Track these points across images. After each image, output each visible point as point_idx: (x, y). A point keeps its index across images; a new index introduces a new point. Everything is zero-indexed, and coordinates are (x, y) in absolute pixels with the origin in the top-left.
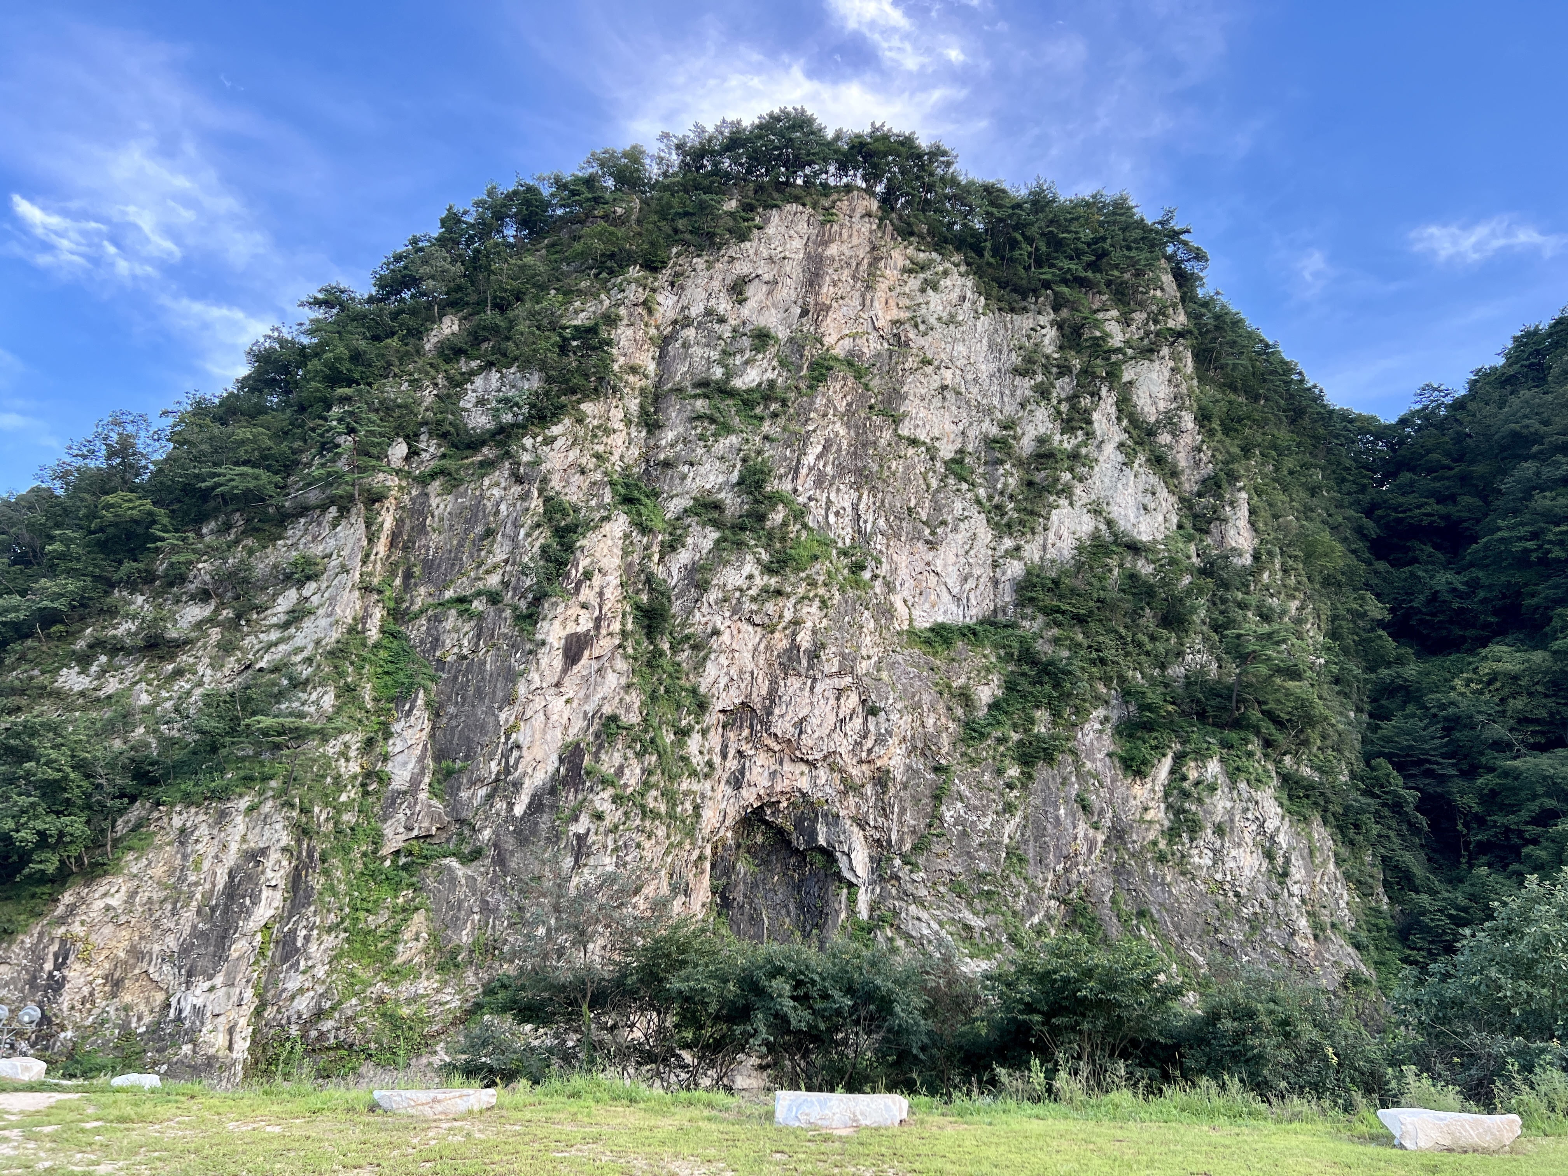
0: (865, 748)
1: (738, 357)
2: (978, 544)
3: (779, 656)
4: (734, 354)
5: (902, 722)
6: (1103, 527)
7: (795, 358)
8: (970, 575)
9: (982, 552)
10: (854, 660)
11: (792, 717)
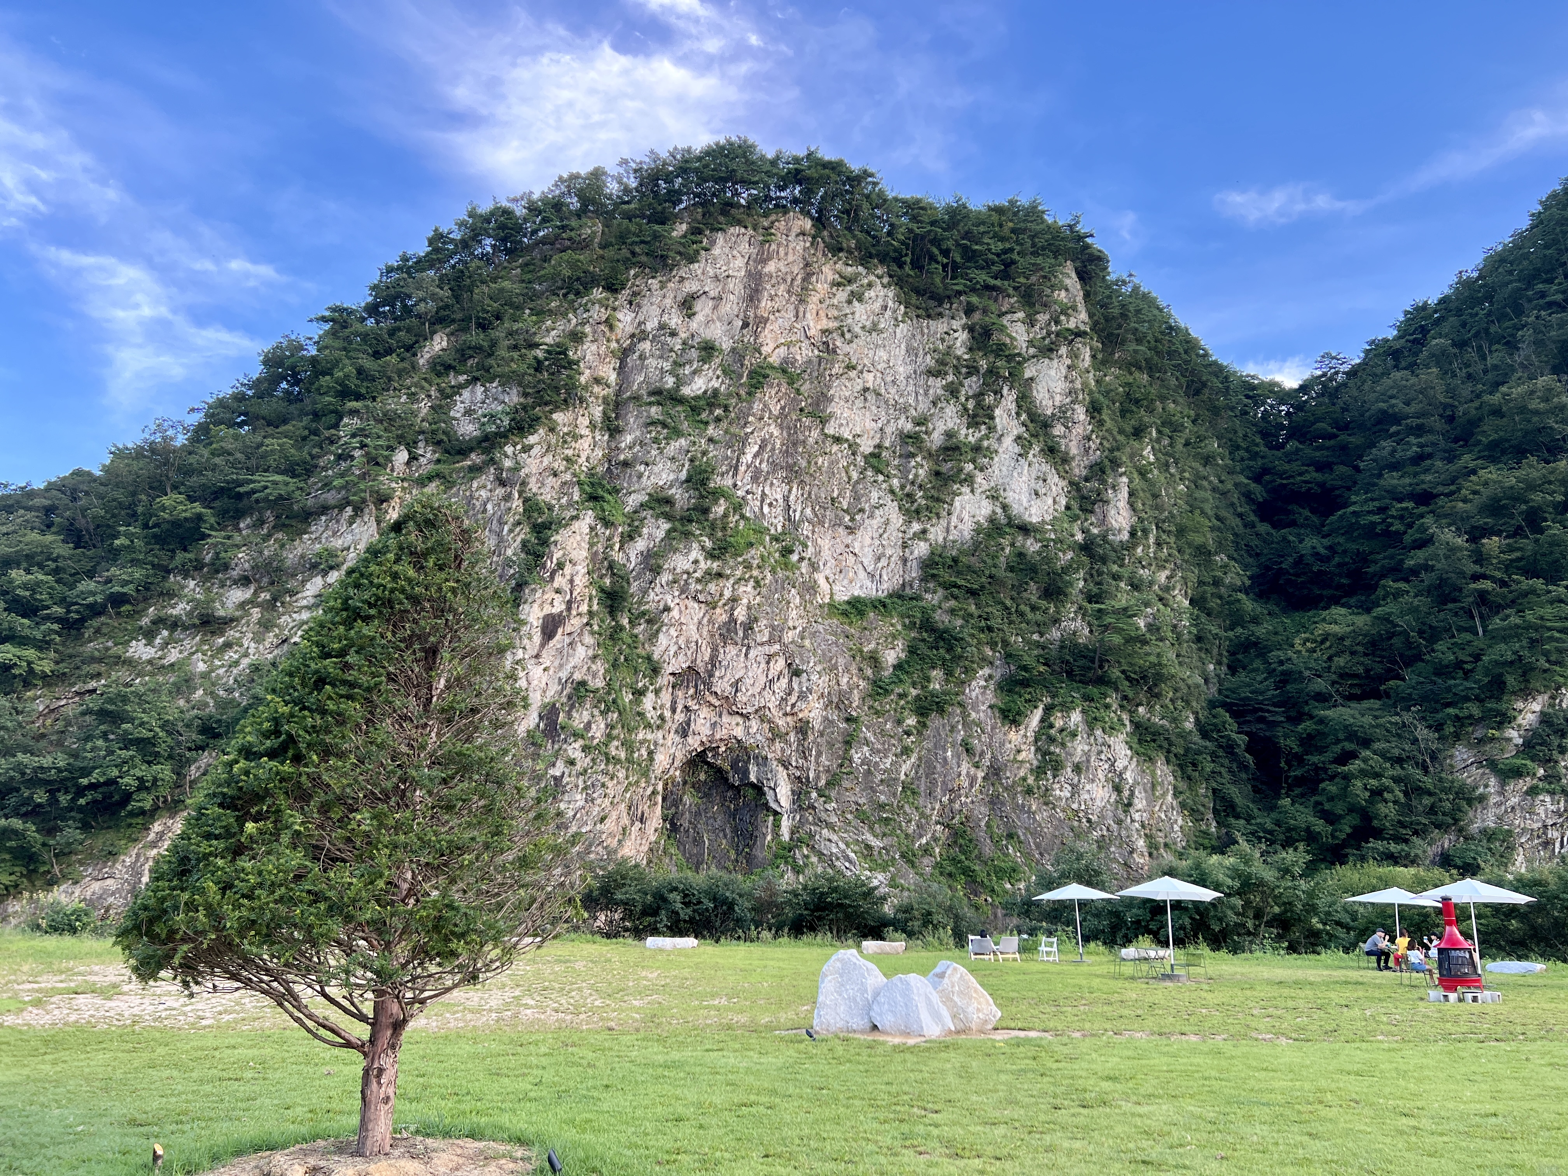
0: (789, 703)
1: (687, 367)
2: (891, 528)
3: (719, 628)
4: (684, 365)
5: (820, 682)
6: (999, 510)
7: (736, 367)
8: (883, 555)
9: (894, 535)
10: (782, 631)
11: (729, 678)
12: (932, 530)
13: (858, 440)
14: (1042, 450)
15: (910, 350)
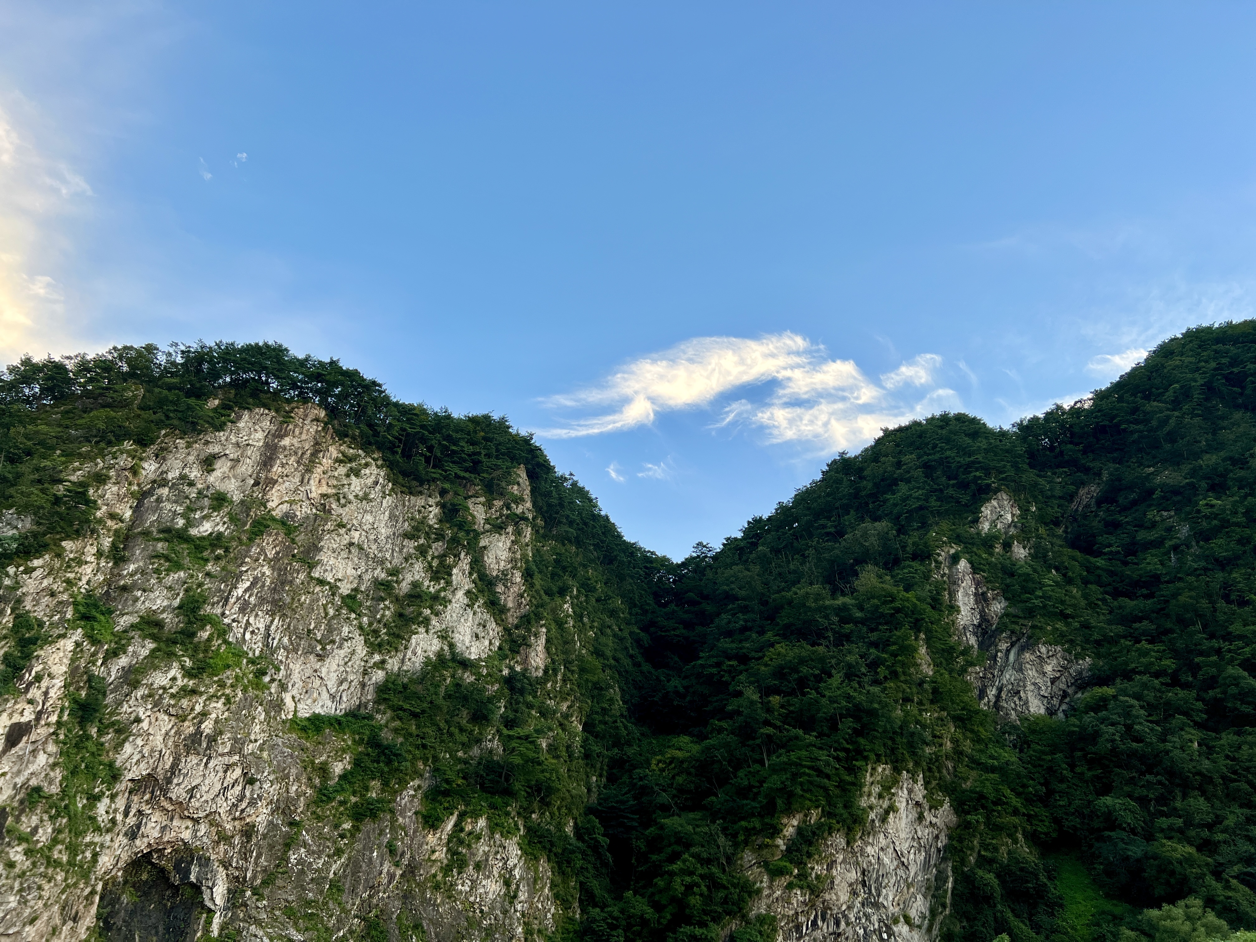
0: (239, 809)
1: (198, 512)
2: (356, 657)
3: (185, 740)
4: (196, 510)
5: (271, 789)
6: (446, 648)
7: (242, 516)
8: (345, 679)
9: (357, 663)
10: (243, 744)
11: (187, 784)
12: (390, 661)
13: (338, 584)
14: (485, 603)
15: (392, 517)
